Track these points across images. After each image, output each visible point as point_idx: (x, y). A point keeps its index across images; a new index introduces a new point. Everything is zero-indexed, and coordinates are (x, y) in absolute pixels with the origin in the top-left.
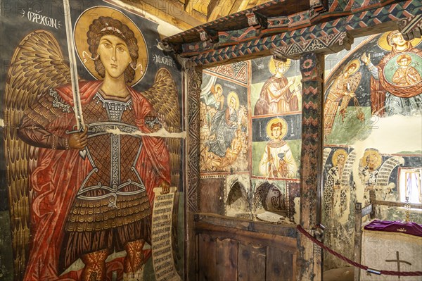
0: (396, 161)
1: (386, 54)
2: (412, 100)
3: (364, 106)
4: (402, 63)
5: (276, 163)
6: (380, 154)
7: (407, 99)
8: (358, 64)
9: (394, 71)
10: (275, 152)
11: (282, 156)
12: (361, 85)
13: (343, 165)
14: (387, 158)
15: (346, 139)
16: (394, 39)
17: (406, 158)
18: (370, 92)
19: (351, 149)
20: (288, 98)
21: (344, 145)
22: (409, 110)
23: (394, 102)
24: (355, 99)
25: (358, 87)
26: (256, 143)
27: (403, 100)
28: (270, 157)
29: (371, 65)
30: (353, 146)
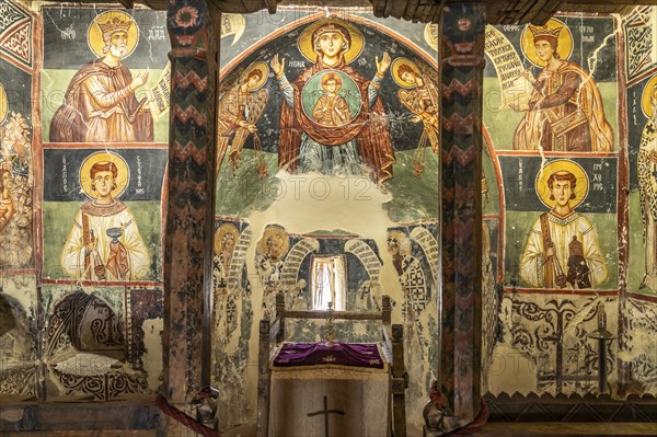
0: (308, 246)
1: (309, 65)
2: (336, 149)
3: (268, 151)
4: (329, 88)
5: (103, 249)
6: (287, 234)
7: (330, 147)
8: (266, 75)
9: (316, 99)
10: (100, 225)
11: (115, 233)
12: (267, 112)
13: (231, 251)
14: (296, 241)
15: (236, 207)
16: (322, 41)
17: (321, 241)
18: (280, 128)
19: (245, 225)
20: (130, 113)
21: (234, 216)
22: (331, 167)
23: (311, 151)
24: (256, 137)
25: (262, 115)
26: (54, 205)
27: (325, 150)
28: (88, 237)
29: (284, 82)
30: (247, 220)
